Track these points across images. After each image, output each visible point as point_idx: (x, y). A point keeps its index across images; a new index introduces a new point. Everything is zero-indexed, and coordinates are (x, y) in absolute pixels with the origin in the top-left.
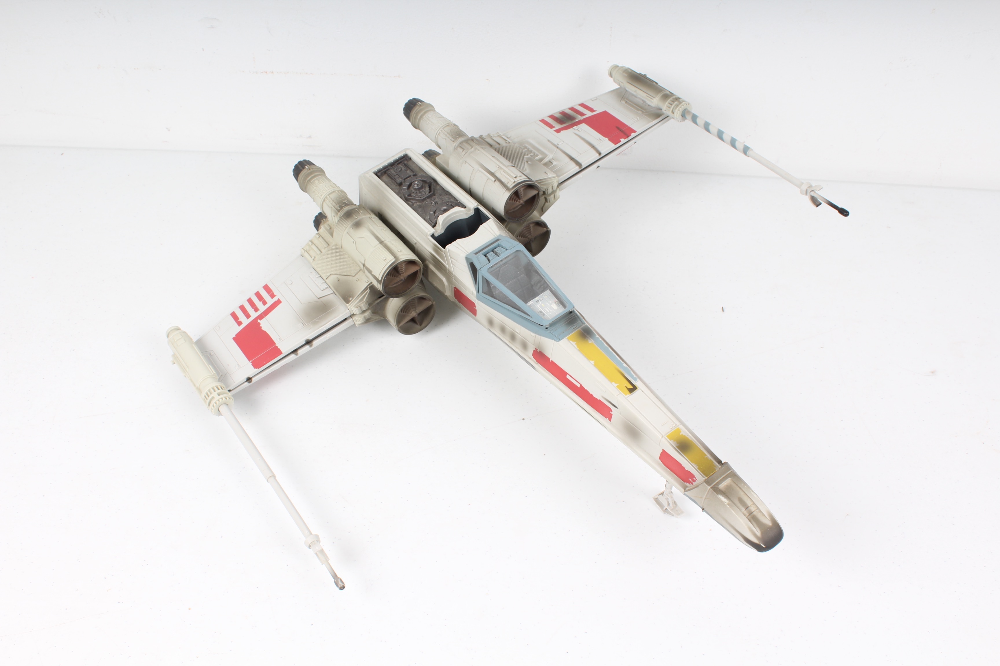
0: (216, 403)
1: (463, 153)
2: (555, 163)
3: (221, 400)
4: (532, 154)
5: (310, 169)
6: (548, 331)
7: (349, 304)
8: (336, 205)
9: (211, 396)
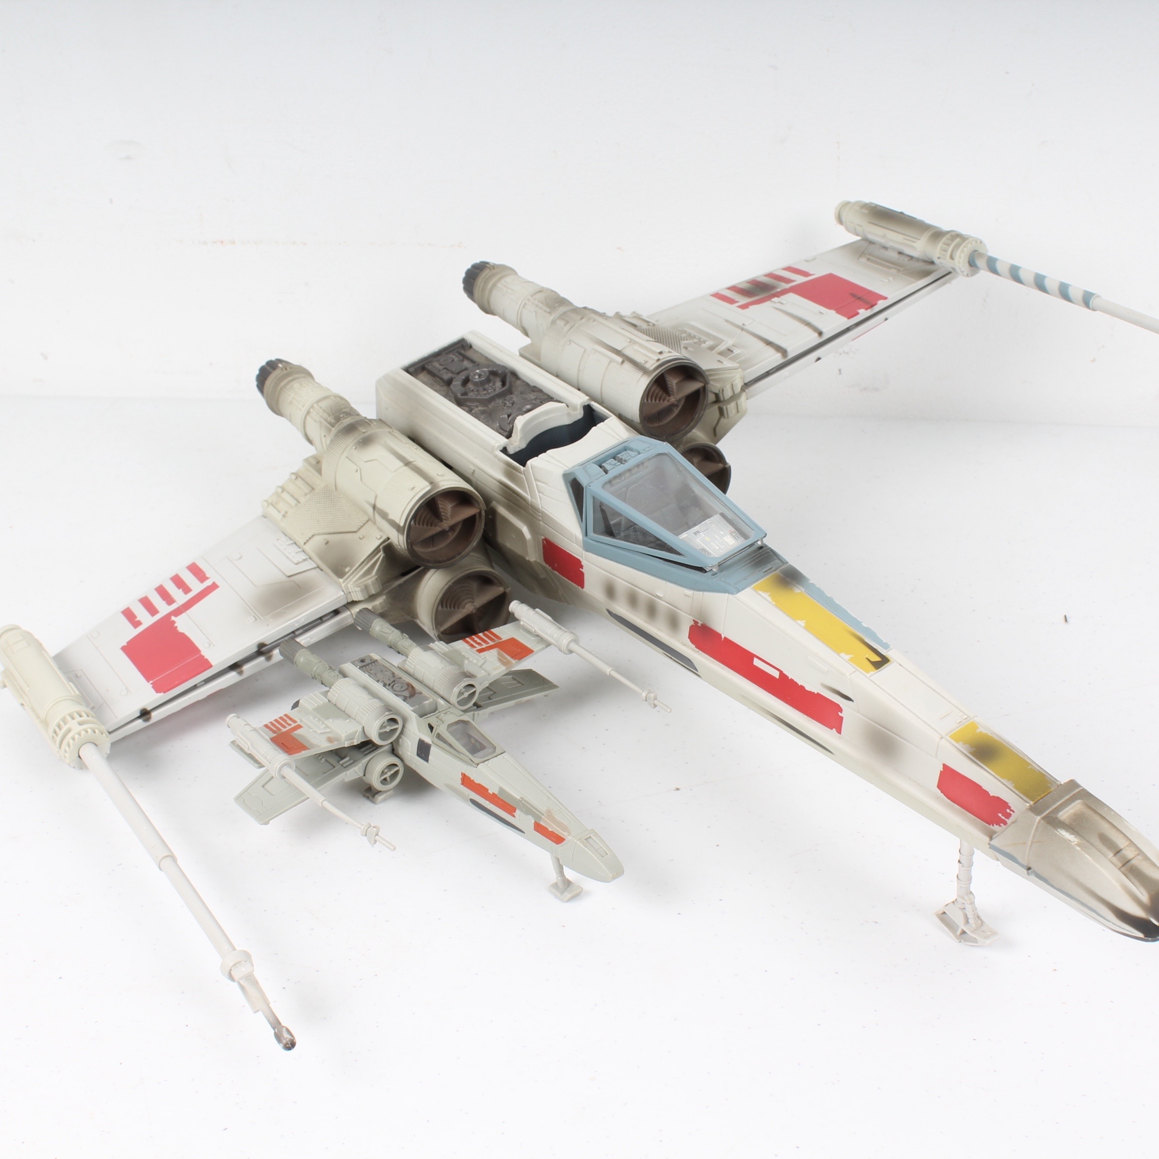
0: (73, 739)
1: (568, 327)
2: (736, 351)
3: (83, 733)
4: (695, 340)
5: (286, 369)
6: (717, 579)
7: (344, 579)
8: (329, 416)
9: (65, 729)
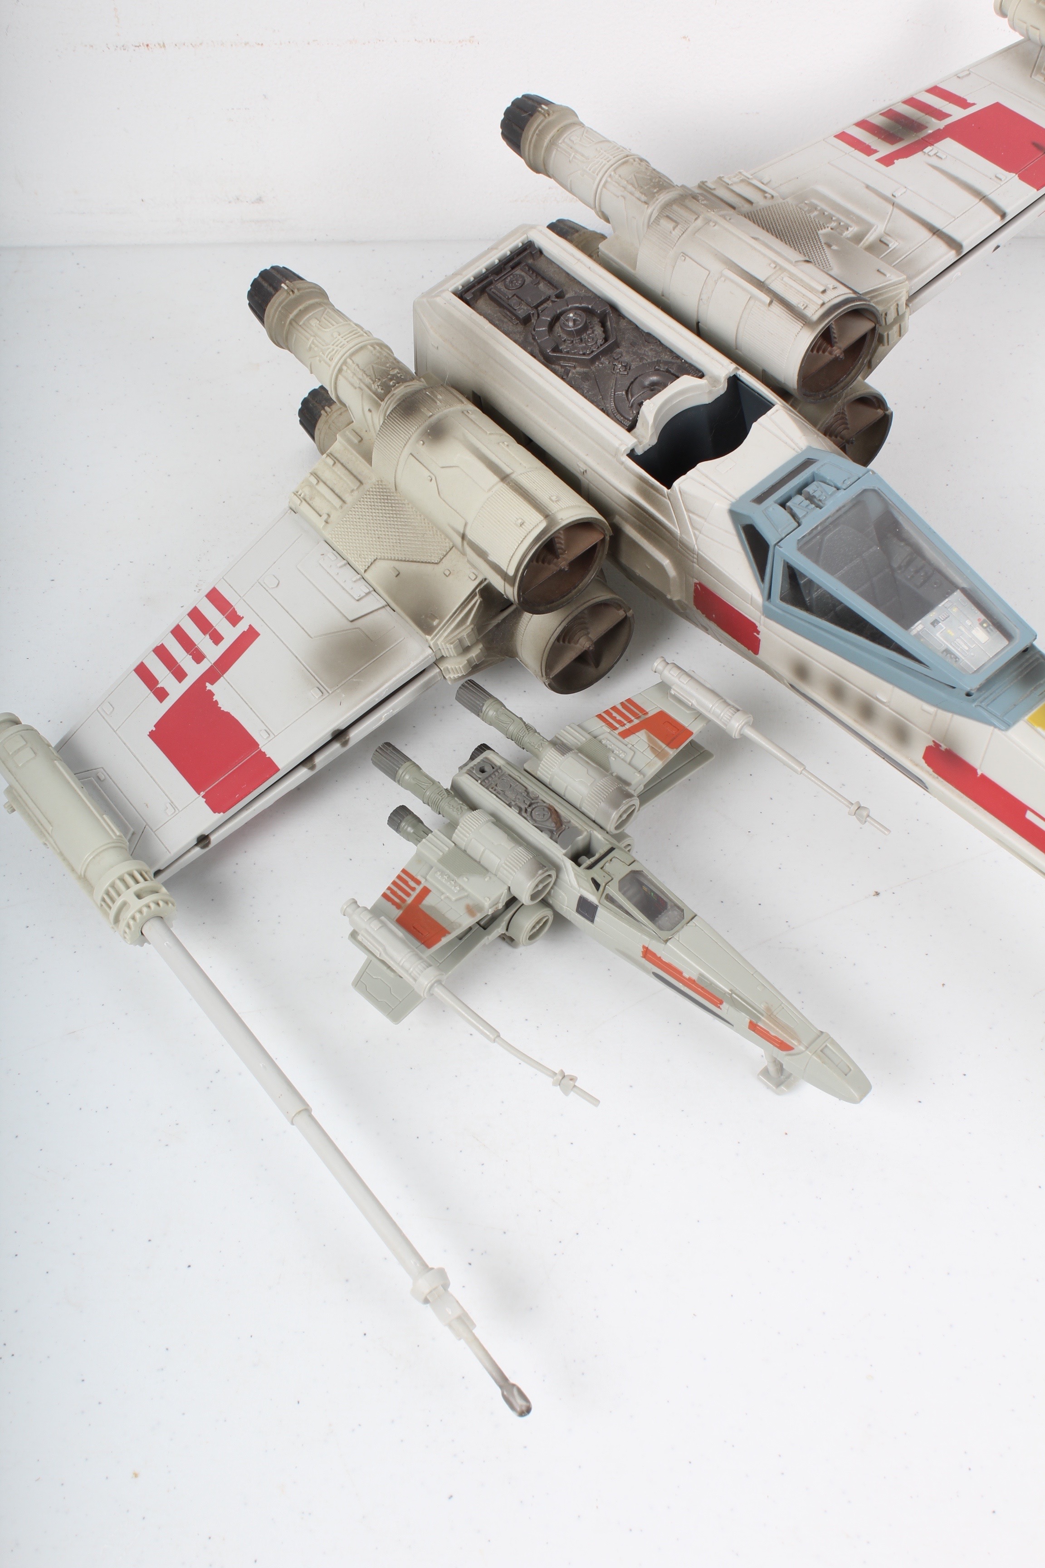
0: (134, 918)
1: (677, 232)
2: (893, 245)
3: (145, 910)
4: (833, 224)
5: (293, 292)
6: (976, 704)
7: (432, 636)
8: (374, 382)
9: (119, 901)
